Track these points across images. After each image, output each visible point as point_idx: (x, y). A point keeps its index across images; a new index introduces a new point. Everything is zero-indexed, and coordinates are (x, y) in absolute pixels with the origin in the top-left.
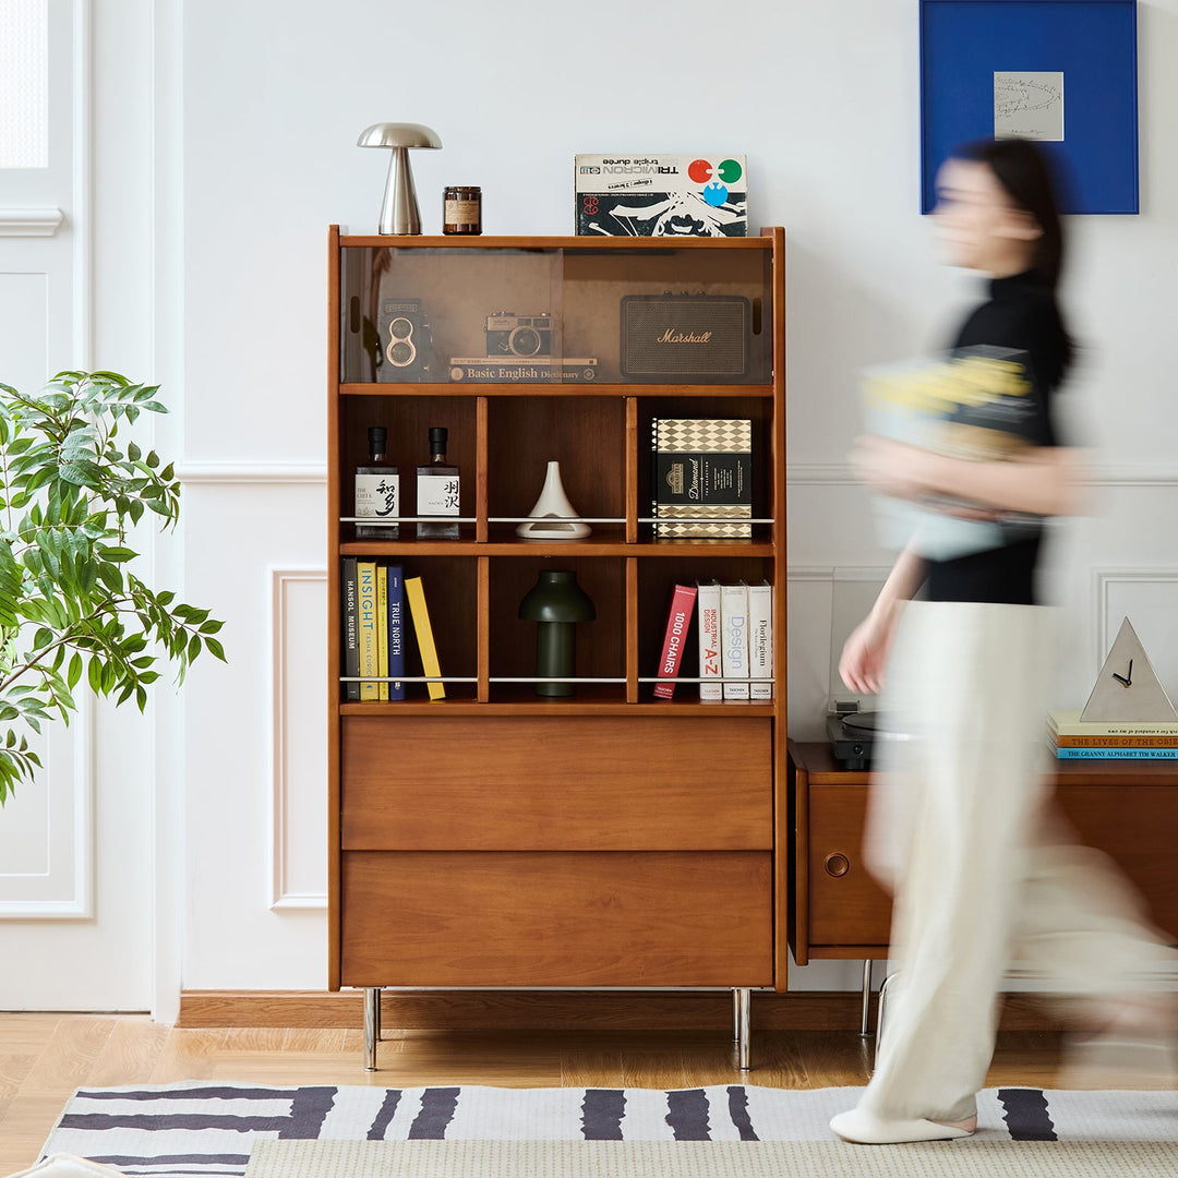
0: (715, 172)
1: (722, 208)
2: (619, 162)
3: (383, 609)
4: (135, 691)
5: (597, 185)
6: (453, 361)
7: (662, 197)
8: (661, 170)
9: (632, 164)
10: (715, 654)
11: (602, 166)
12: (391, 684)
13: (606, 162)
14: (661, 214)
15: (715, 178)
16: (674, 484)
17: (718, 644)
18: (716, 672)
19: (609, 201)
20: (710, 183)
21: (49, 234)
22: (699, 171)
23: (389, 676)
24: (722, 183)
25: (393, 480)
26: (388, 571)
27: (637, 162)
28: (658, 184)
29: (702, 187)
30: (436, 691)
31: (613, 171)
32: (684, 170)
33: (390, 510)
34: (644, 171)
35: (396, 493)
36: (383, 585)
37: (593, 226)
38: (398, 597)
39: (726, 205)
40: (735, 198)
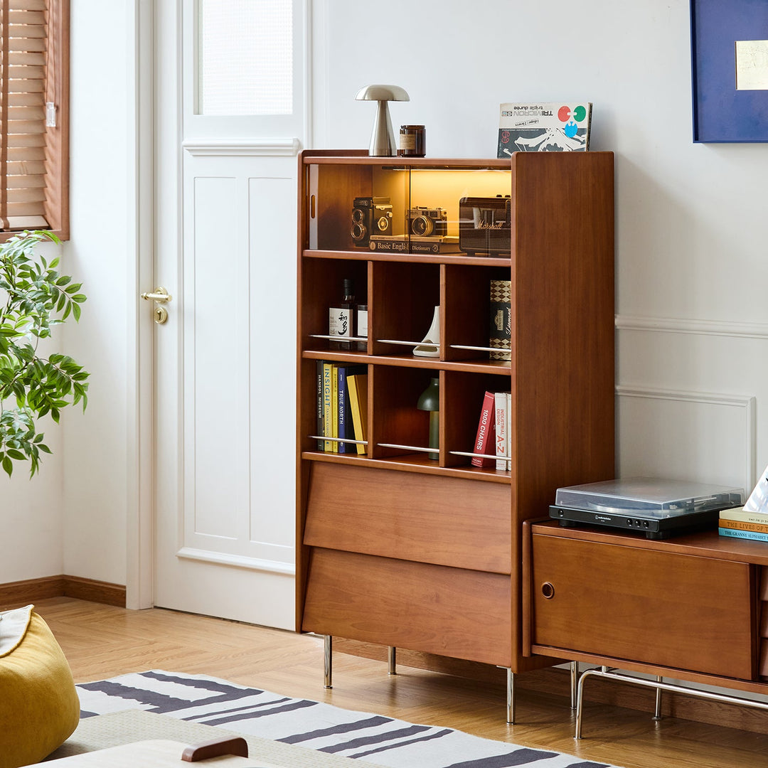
0: (572, 114)
1: (574, 139)
2: (522, 108)
3: (335, 394)
4: (50, 410)
5: (510, 124)
6: (372, 237)
7: (542, 131)
8: (544, 113)
9: (529, 109)
10: (503, 439)
11: (513, 110)
12: (339, 443)
13: (515, 108)
14: (541, 143)
15: (572, 119)
16: (498, 324)
17: (505, 433)
18: (503, 452)
19: (516, 134)
20: (568, 122)
21: (291, 154)
22: (563, 114)
23: (338, 437)
24: (575, 122)
25: (347, 312)
26: (338, 370)
27: (531, 108)
28: (543, 122)
29: (564, 124)
30: (361, 450)
31: (519, 114)
32: (556, 113)
33: (345, 332)
34: (535, 114)
35: (348, 321)
36: (335, 379)
37: (506, 151)
38: (343, 387)
39: (576, 137)
40: (581, 132)
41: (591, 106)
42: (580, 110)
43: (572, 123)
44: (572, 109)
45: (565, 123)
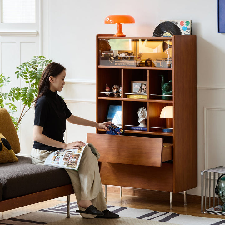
0: (185, 23)
15: (185, 25)
20: (184, 26)
21: (35, 35)
22: (182, 23)
24: (186, 26)
32: (179, 23)
39: (187, 30)
40: (188, 29)
41: (191, 21)
42: (187, 22)
43: (185, 26)
44: (185, 22)
45: (183, 26)
